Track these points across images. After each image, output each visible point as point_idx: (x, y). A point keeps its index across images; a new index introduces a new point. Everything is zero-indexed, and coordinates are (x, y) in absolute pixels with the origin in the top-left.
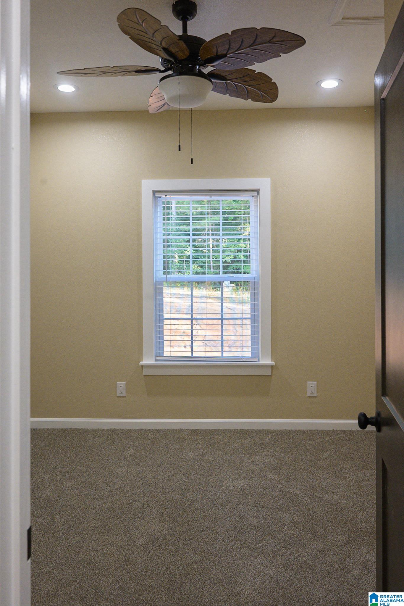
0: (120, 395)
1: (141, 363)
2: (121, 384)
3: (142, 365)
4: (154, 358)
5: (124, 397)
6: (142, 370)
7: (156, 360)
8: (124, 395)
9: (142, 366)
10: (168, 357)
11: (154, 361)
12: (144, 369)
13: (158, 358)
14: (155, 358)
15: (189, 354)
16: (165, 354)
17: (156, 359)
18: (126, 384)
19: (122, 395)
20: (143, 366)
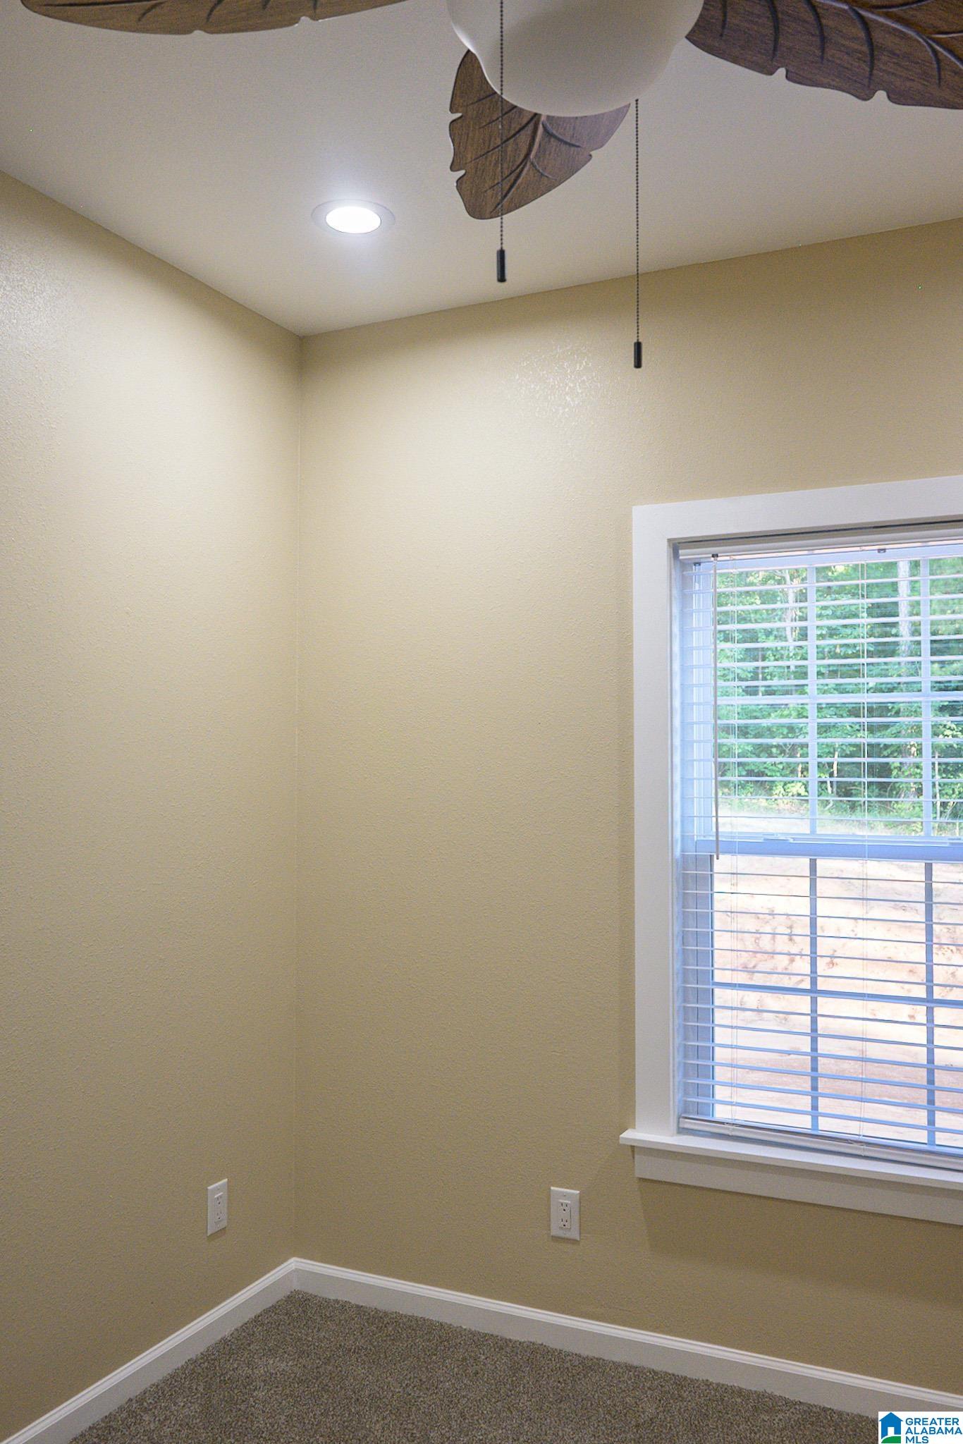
0: (561, 1233)
1: (629, 1135)
2: (565, 1196)
3: (633, 1144)
4: (675, 1125)
5: (574, 1242)
6: (634, 1158)
7: (682, 1131)
8: (574, 1234)
9: (633, 1149)
10: (723, 1123)
11: (675, 1132)
12: (636, 1156)
13: (688, 1124)
14: (679, 1122)
15: (804, 1122)
16: (721, 1113)
17: (681, 1126)
18: (581, 1196)
19: (568, 1235)
20: (634, 1146)
